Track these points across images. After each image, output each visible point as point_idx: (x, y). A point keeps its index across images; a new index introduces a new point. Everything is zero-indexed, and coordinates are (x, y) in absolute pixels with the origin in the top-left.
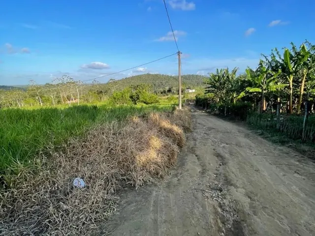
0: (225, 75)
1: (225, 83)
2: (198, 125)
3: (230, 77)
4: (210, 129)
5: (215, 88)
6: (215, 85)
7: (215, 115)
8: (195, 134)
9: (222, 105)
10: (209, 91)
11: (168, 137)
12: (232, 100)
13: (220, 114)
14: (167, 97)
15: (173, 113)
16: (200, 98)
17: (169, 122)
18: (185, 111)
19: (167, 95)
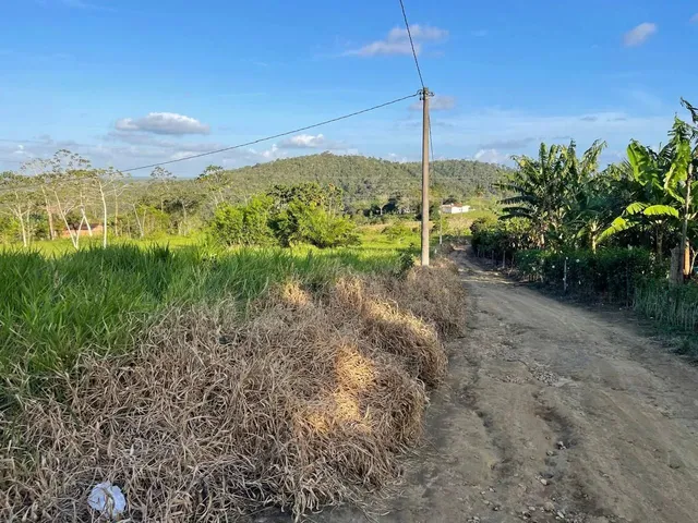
0: (562, 164)
1: (561, 189)
2: (482, 316)
3: (579, 170)
4: (518, 328)
5: (533, 203)
6: (531, 193)
7: (535, 286)
8: (473, 345)
9: (554, 257)
10: (513, 212)
11: (391, 351)
12: (585, 242)
13: (547, 283)
14: (381, 226)
15: (404, 278)
16: (485, 234)
17: (393, 305)
18: (440, 272)
19: (383, 221)
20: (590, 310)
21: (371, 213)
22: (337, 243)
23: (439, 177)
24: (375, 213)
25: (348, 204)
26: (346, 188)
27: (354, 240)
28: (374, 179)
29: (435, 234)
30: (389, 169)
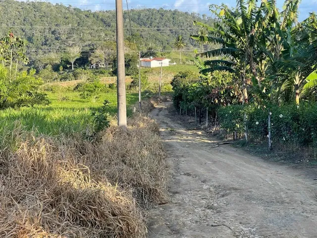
0: (263, 15)
1: (263, 40)
2: (184, 179)
3: (281, 20)
4: (223, 191)
5: (235, 56)
6: (233, 45)
7: (240, 145)
8: (175, 211)
9: (257, 112)
10: (213, 66)
11: (83, 224)
12: (288, 96)
13: (252, 141)
14: (73, 83)
15: (99, 140)
16: (186, 89)
17: (85, 172)
18: (139, 133)
19: (76, 76)
20: (295, 168)
21: (61, 68)
22: (20, 103)
23: (135, 27)
24: (65, 68)
25: (33, 57)
26: (30, 39)
27: (41, 99)
28: (63, 29)
29: (133, 91)
30: (81, 17)
